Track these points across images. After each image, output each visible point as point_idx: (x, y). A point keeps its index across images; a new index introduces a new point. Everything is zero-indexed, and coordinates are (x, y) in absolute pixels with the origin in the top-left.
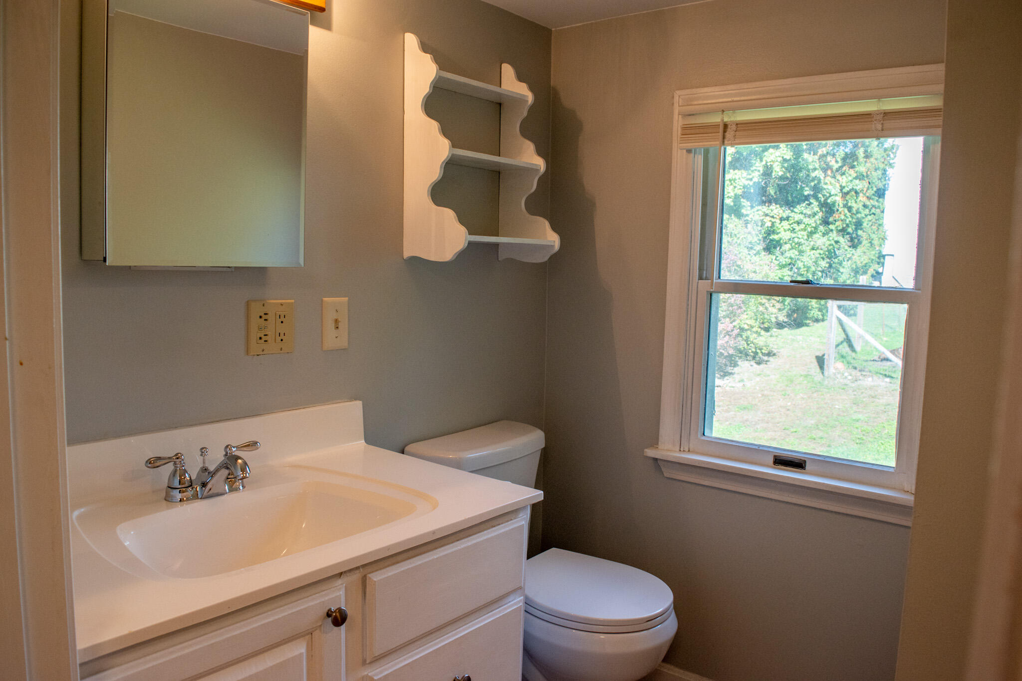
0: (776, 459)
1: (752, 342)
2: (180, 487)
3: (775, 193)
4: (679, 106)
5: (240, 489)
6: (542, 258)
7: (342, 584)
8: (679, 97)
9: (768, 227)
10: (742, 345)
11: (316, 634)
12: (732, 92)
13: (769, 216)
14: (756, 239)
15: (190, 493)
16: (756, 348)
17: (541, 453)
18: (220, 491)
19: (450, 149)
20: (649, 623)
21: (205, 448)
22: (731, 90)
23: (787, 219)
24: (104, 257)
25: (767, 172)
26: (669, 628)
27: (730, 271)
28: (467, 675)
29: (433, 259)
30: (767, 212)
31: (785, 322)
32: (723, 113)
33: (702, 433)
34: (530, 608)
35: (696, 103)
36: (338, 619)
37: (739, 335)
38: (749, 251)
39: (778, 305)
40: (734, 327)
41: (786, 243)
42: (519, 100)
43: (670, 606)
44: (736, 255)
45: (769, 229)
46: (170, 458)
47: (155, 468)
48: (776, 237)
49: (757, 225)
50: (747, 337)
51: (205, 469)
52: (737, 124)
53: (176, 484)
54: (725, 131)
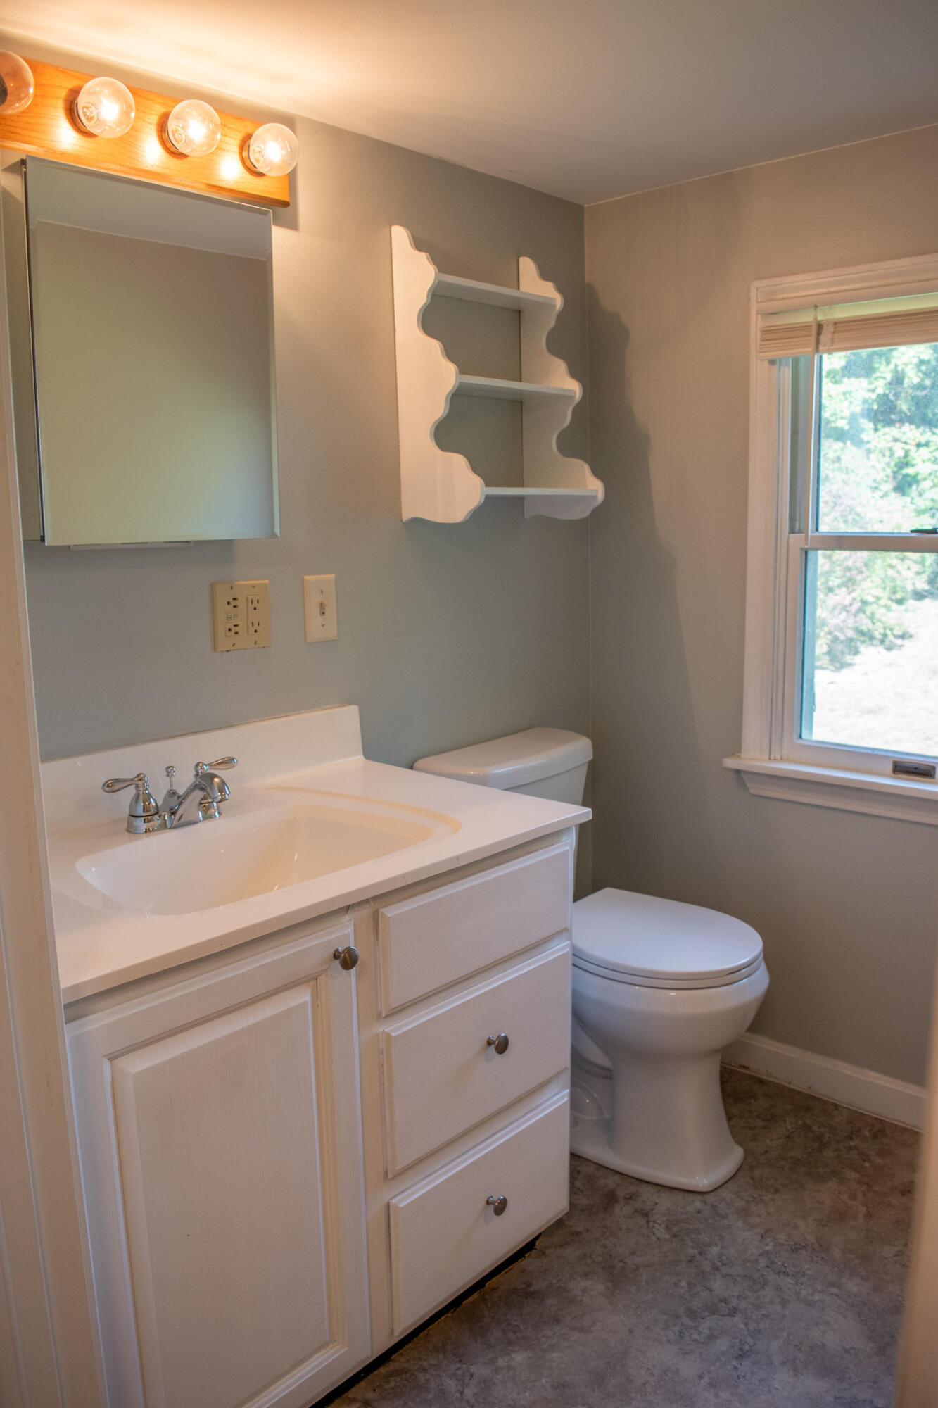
0: (896, 766)
1: (879, 621)
2: (144, 814)
3: (909, 409)
4: (758, 302)
5: (215, 816)
6: (582, 513)
7: (350, 920)
8: (757, 289)
9: (899, 458)
10: (866, 624)
11: (322, 979)
12: (827, 279)
13: (900, 441)
14: (882, 475)
15: (157, 821)
16: (885, 628)
17: (589, 766)
18: (193, 819)
19: (456, 375)
20: (731, 976)
21: (173, 767)
22: (826, 277)
23: (927, 444)
24: (41, 536)
25: (898, 379)
26: (759, 982)
27: (845, 522)
28: (503, 1035)
29: (440, 520)
30: (897, 436)
31: (926, 591)
32: (816, 309)
33: (799, 735)
34: (579, 960)
35: (780, 296)
36: (347, 960)
37: (861, 610)
38: (873, 492)
39: (916, 568)
40: (854, 599)
41: (925, 479)
42: (543, 305)
43: (759, 955)
44: (854, 499)
45: (902, 460)
46: (132, 780)
47: (113, 792)
48: (909, 471)
49: (884, 456)
50: (873, 614)
51: (172, 793)
52: (835, 323)
53: (140, 811)
54: (819, 334)
